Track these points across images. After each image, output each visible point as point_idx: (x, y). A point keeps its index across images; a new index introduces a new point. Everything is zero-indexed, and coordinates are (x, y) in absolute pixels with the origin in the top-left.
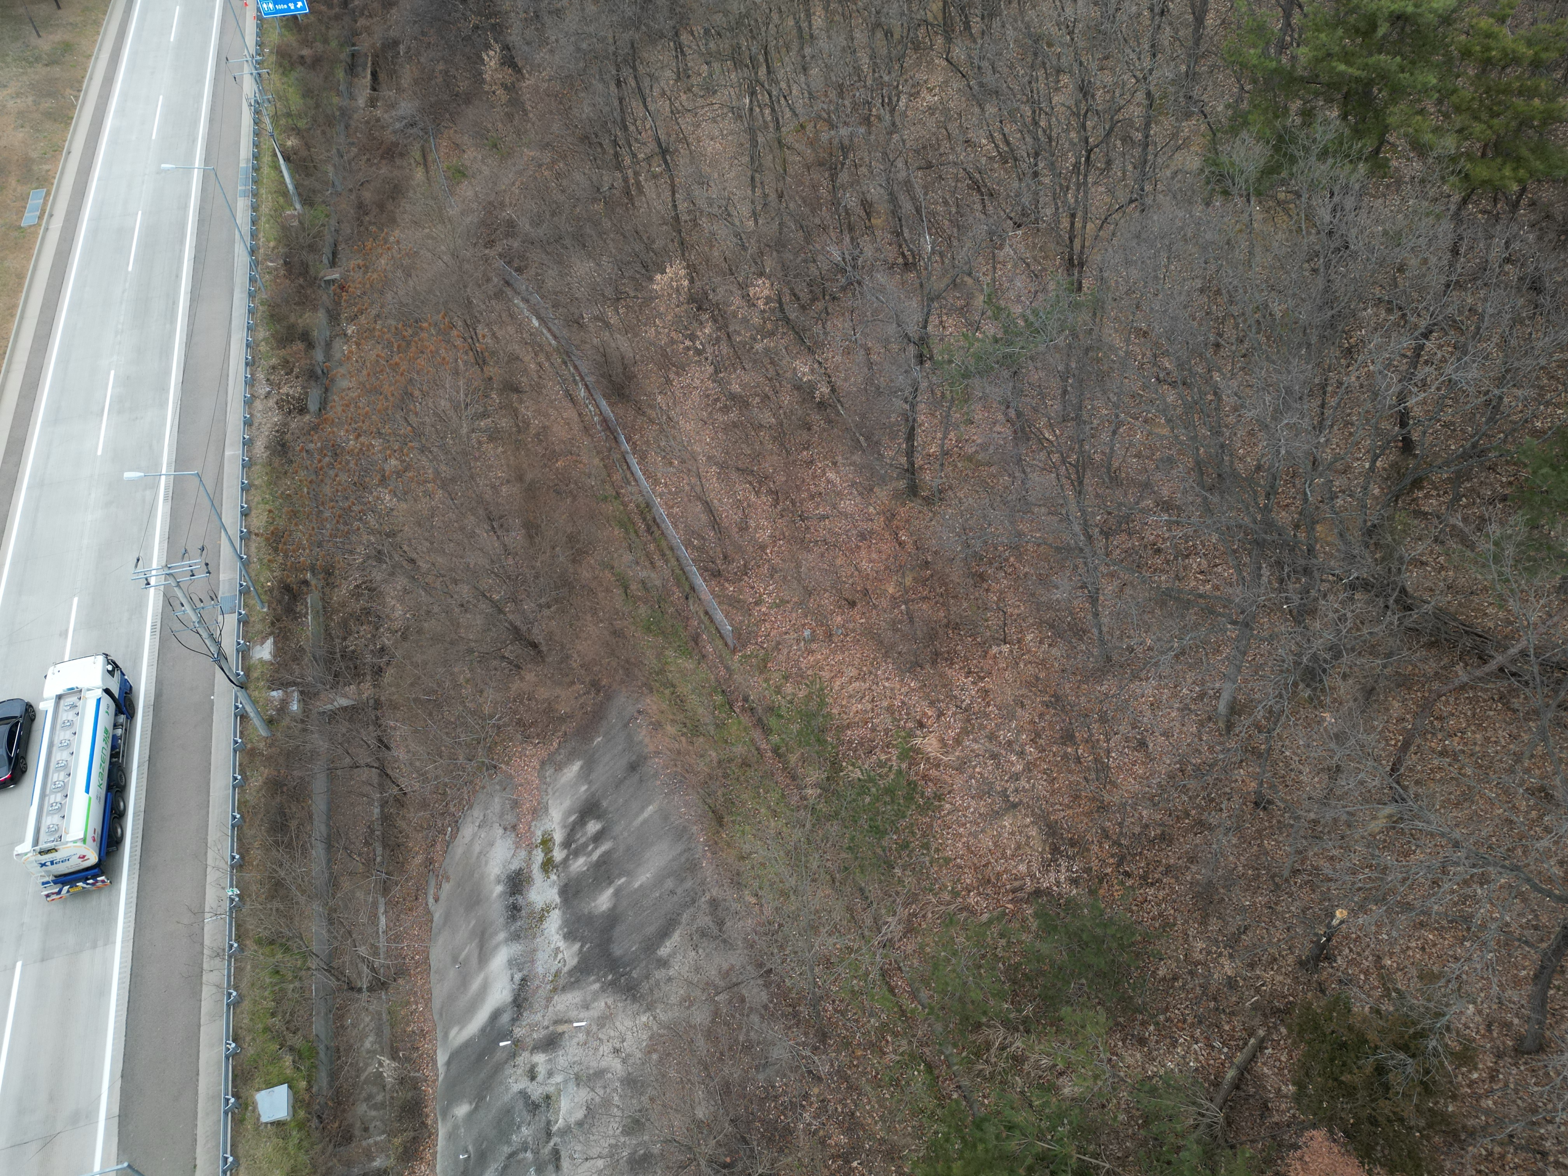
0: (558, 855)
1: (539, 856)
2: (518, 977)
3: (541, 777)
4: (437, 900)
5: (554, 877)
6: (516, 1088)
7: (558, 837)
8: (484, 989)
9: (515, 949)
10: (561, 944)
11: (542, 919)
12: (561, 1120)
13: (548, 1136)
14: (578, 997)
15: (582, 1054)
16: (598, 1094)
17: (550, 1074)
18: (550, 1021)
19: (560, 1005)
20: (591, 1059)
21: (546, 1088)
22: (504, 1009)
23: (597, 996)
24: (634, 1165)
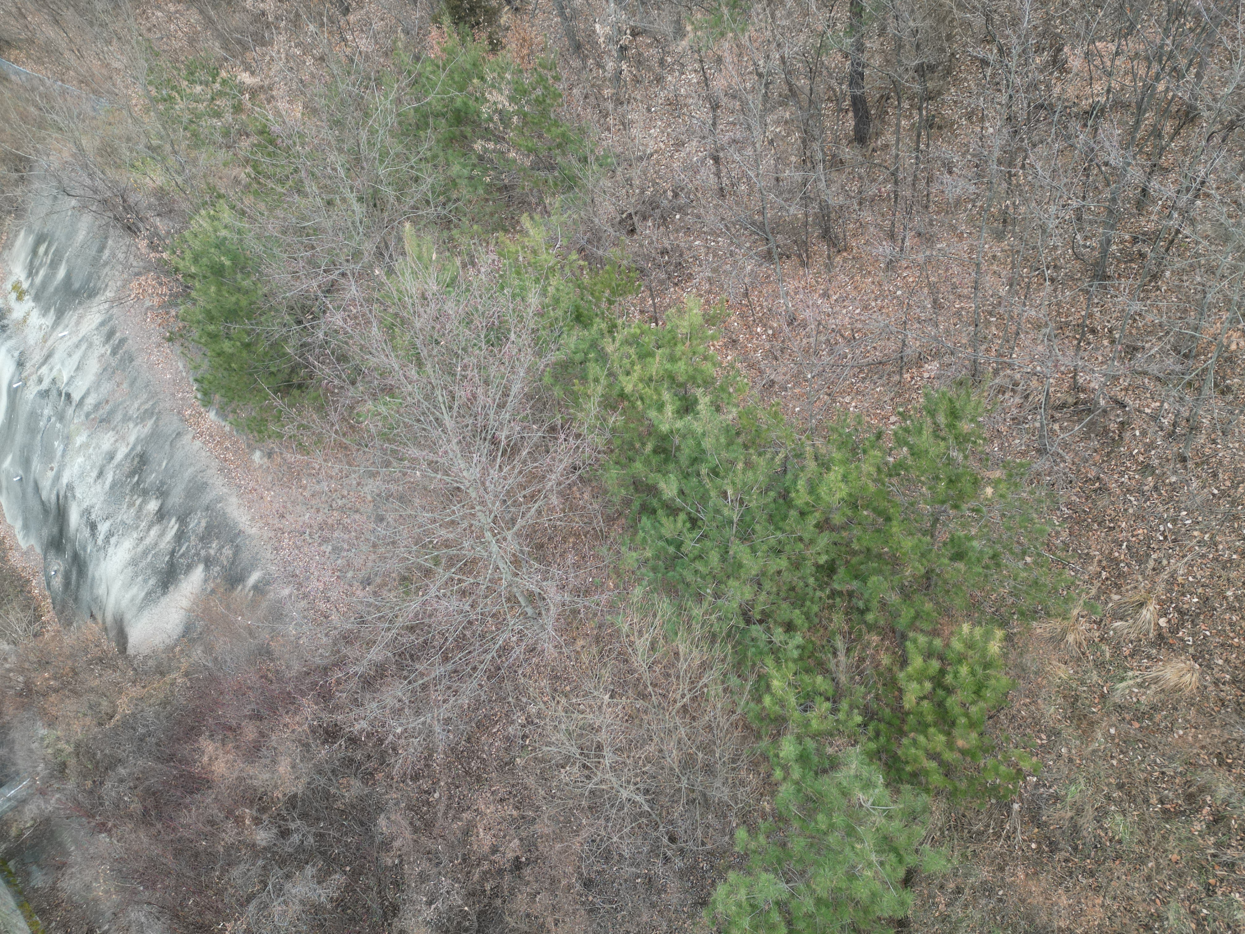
2: (16, 354)
11: (25, 320)
12: (65, 380)
13: (60, 395)
14: (60, 328)
15: (69, 343)
16: (84, 347)
17: (51, 369)
18: (45, 352)
19: (49, 343)
20: (75, 339)
21: (52, 377)
22: (13, 377)
23: (71, 317)
24: (114, 353)
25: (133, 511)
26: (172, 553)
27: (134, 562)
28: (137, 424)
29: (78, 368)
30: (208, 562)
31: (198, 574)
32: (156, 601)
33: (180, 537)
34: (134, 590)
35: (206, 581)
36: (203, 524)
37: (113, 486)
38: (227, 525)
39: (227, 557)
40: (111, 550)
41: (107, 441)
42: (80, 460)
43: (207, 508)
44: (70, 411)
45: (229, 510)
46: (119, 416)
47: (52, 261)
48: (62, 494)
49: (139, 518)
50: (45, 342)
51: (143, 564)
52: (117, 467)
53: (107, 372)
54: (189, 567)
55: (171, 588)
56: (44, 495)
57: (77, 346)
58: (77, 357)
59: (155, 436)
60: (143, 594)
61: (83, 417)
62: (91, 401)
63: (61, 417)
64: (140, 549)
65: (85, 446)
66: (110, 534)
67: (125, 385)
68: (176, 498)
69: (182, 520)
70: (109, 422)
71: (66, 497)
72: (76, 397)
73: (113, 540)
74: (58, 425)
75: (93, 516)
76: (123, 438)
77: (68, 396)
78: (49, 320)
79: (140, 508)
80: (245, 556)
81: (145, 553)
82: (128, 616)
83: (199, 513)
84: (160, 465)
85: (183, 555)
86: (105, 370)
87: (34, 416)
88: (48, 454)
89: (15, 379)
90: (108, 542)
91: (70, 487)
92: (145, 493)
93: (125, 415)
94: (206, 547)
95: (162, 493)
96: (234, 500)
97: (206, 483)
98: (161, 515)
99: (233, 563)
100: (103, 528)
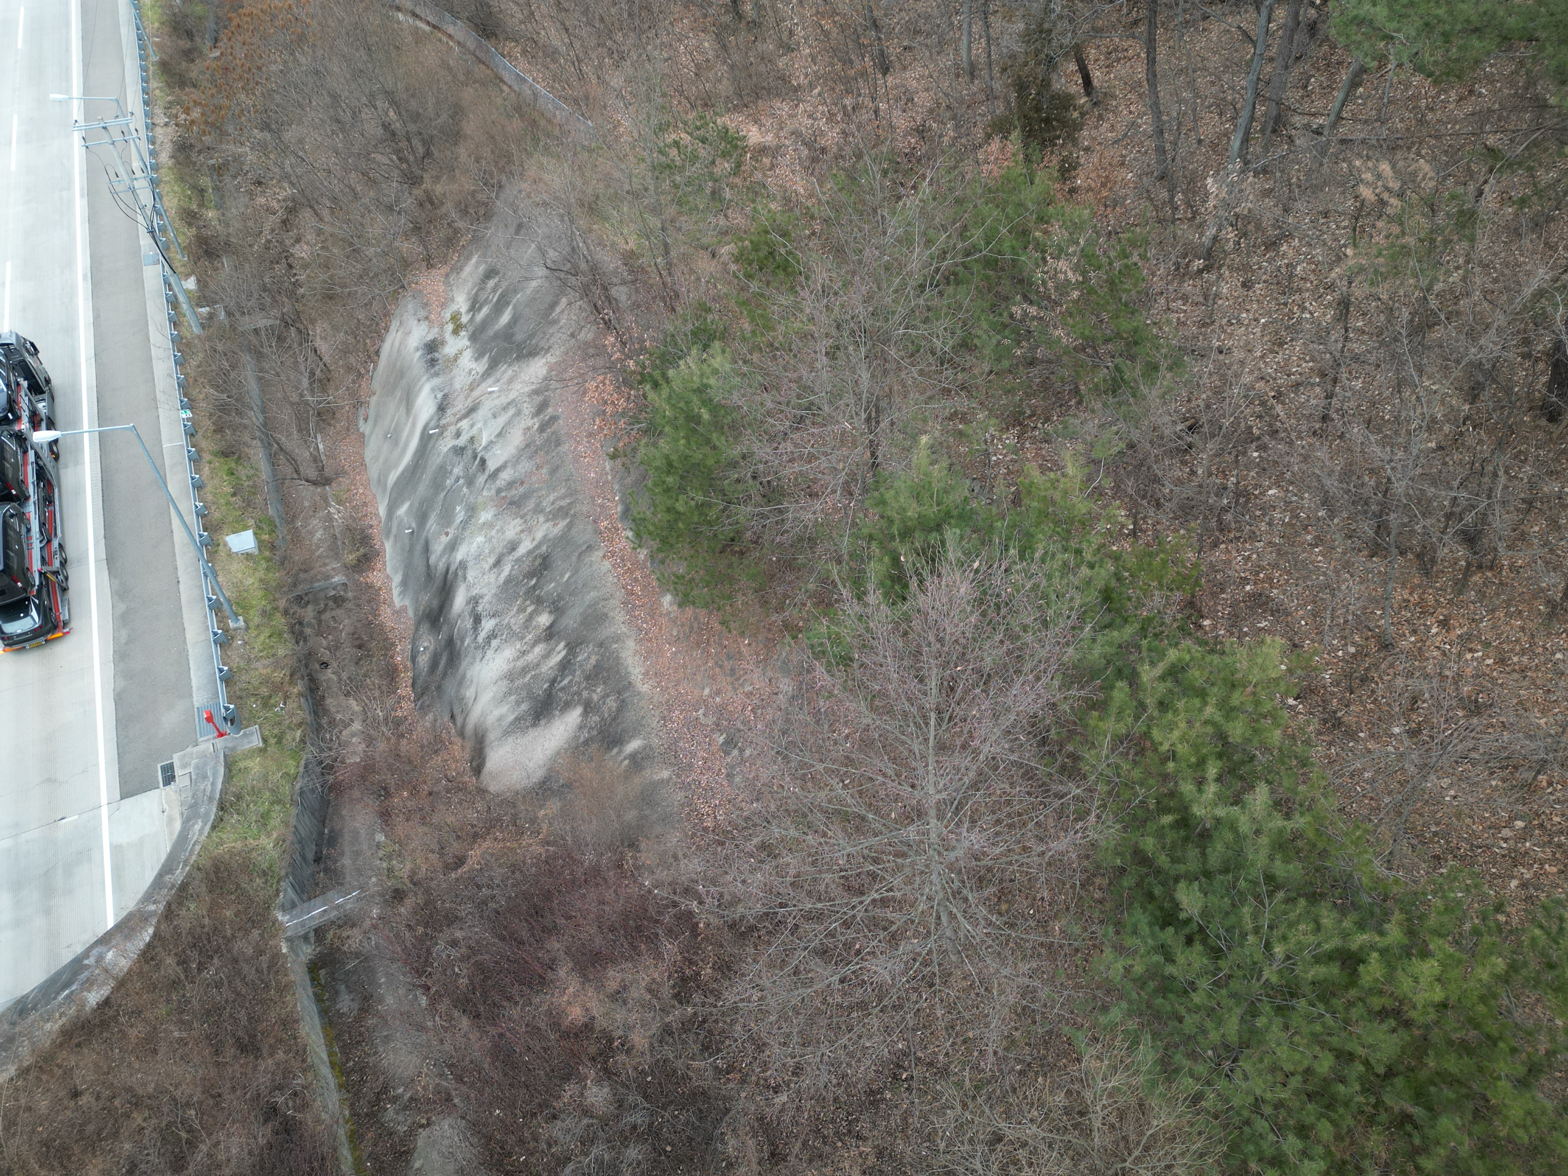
0: (465, 319)
1: (450, 327)
2: (440, 395)
3: (447, 283)
4: (366, 420)
5: (463, 333)
6: (446, 449)
7: (464, 309)
8: (414, 425)
9: (437, 381)
10: (474, 365)
11: (456, 358)
12: (484, 442)
13: (475, 457)
14: (490, 381)
15: (497, 402)
16: (511, 411)
17: (472, 426)
18: (469, 403)
19: (476, 393)
20: (504, 400)
21: (470, 434)
22: (431, 420)
23: (505, 372)
24: (542, 429)
25: (522, 617)
26: (553, 682)
27: (510, 676)
28: (547, 520)
29: (499, 435)
30: (589, 708)
31: (574, 716)
32: (524, 730)
33: (565, 666)
34: (504, 709)
35: (581, 728)
36: (593, 661)
37: (508, 581)
38: (618, 672)
39: (610, 709)
40: (490, 653)
41: (512, 528)
42: (480, 539)
43: (601, 645)
44: (481, 479)
45: (623, 655)
46: (531, 504)
47: (498, 301)
48: (453, 568)
49: (527, 627)
50: (472, 390)
51: (519, 683)
52: (517, 561)
53: (529, 449)
54: (567, 706)
55: (542, 722)
56: (433, 559)
57: (505, 408)
58: (502, 420)
59: (564, 540)
60: (511, 718)
61: (493, 492)
62: (506, 476)
63: (470, 482)
64: (520, 663)
65: (488, 525)
66: (492, 636)
67: (544, 471)
68: (571, 620)
69: (572, 648)
70: (519, 507)
71: (456, 574)
72: (492, 465)
73: (495, 643)
74: (465, 489)
75: (480, 608)
76: (529, 530)
77: (483, 462)
78: (481, 367)
79: (530, 618)
80: (630, 715)
81: (525, 670)
82: (492, 736)
83: (591, 646)
84: (562, 576)
85: (563, 689)
86: (528, 446)
87: (442, 471)
88: (447, 517)
89: (432, 424)
90: (489, 643)
91: (463, 565)
92: (539, 601)
93: (538, 505)
94: (591, 688)
95: (557, 610)
96: (631, 644)
97: (606, 615)
98: (550, 634)
99: (614, 719)
100: (488, 625)
